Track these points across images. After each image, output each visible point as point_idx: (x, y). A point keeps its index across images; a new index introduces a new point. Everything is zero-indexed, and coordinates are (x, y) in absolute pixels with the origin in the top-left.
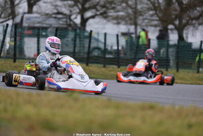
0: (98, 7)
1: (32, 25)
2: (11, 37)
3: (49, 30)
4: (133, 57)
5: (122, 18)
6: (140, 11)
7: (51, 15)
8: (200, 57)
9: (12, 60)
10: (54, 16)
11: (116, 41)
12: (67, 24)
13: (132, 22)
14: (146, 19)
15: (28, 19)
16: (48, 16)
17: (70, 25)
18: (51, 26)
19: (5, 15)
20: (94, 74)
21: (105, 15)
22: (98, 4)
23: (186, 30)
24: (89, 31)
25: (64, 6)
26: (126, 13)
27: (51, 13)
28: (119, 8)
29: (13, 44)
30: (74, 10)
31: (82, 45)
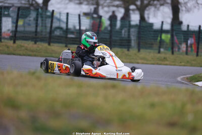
3: (11, 9)
8: (161, 37)
11: (78, 21)
12: (29, 4)
17: (32, 5)
18: (13, 5)
20: (55, 53)
23: (147, 10)
24: (51, 11)
31: (44, 25)
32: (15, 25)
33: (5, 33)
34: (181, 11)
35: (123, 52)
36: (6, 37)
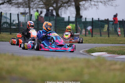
5: (21, 4)
13: (27, 6)
20: (4, 38)
23: (60, 10)
34: (81, 9)
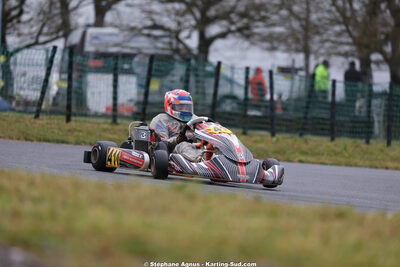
0: (234, 17)
1: (102, 50)
2: (61, 72)
3: (136, 59)
4: (301, 115)
5: (281, 39)
6: (316, 26)
7: (140, 30)
9: (64, 118)
10: (146, 32)
12: (172, 49)
13: (300, 47)
14: (327, 41)
15: (95, 37)
16: (134, 31)
17: (177, 51)
18: (139, 52)
19: (49, 28)
21: (246, 32)
22: (233, 10)
24: (216, 64)
25: (165, 14)
26: (287, 28)
27: (140, 26)
28: (275, 18)
29: (65, 85)
30: (186, 21)
31: (200, 90)
32: (143, 91)
33: (123, 105)
35: (357, 146)
36: (126, 114)
